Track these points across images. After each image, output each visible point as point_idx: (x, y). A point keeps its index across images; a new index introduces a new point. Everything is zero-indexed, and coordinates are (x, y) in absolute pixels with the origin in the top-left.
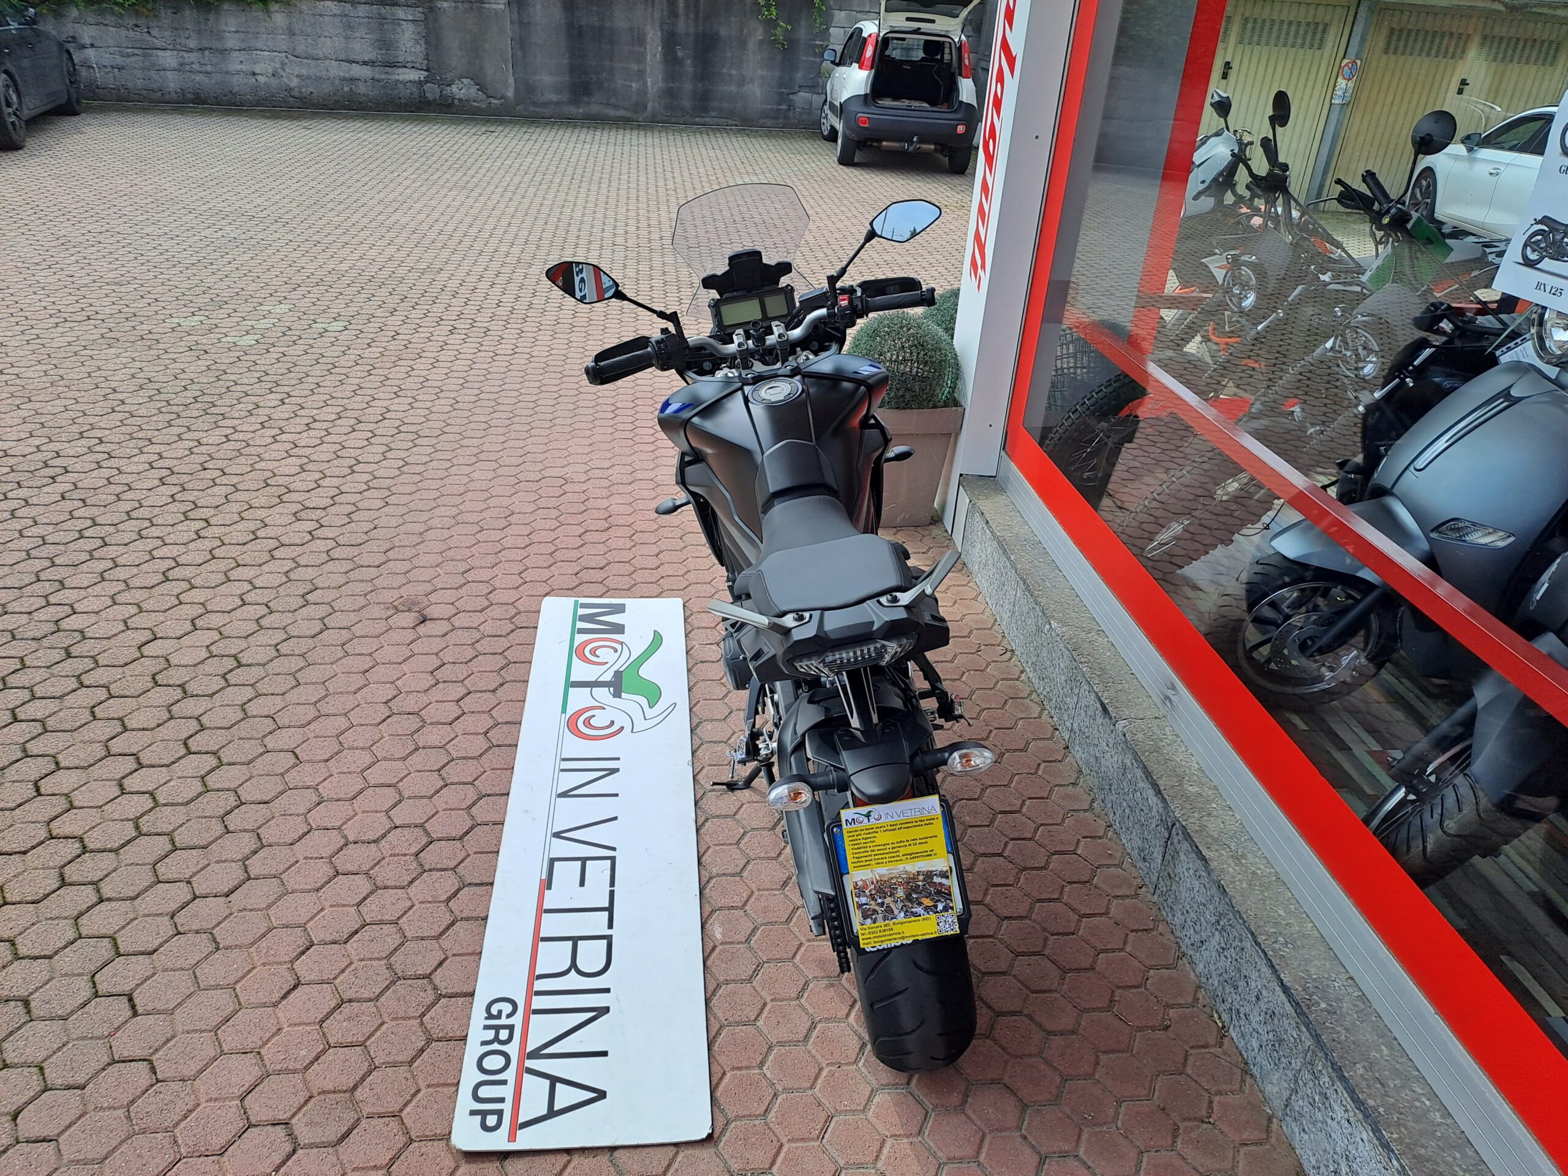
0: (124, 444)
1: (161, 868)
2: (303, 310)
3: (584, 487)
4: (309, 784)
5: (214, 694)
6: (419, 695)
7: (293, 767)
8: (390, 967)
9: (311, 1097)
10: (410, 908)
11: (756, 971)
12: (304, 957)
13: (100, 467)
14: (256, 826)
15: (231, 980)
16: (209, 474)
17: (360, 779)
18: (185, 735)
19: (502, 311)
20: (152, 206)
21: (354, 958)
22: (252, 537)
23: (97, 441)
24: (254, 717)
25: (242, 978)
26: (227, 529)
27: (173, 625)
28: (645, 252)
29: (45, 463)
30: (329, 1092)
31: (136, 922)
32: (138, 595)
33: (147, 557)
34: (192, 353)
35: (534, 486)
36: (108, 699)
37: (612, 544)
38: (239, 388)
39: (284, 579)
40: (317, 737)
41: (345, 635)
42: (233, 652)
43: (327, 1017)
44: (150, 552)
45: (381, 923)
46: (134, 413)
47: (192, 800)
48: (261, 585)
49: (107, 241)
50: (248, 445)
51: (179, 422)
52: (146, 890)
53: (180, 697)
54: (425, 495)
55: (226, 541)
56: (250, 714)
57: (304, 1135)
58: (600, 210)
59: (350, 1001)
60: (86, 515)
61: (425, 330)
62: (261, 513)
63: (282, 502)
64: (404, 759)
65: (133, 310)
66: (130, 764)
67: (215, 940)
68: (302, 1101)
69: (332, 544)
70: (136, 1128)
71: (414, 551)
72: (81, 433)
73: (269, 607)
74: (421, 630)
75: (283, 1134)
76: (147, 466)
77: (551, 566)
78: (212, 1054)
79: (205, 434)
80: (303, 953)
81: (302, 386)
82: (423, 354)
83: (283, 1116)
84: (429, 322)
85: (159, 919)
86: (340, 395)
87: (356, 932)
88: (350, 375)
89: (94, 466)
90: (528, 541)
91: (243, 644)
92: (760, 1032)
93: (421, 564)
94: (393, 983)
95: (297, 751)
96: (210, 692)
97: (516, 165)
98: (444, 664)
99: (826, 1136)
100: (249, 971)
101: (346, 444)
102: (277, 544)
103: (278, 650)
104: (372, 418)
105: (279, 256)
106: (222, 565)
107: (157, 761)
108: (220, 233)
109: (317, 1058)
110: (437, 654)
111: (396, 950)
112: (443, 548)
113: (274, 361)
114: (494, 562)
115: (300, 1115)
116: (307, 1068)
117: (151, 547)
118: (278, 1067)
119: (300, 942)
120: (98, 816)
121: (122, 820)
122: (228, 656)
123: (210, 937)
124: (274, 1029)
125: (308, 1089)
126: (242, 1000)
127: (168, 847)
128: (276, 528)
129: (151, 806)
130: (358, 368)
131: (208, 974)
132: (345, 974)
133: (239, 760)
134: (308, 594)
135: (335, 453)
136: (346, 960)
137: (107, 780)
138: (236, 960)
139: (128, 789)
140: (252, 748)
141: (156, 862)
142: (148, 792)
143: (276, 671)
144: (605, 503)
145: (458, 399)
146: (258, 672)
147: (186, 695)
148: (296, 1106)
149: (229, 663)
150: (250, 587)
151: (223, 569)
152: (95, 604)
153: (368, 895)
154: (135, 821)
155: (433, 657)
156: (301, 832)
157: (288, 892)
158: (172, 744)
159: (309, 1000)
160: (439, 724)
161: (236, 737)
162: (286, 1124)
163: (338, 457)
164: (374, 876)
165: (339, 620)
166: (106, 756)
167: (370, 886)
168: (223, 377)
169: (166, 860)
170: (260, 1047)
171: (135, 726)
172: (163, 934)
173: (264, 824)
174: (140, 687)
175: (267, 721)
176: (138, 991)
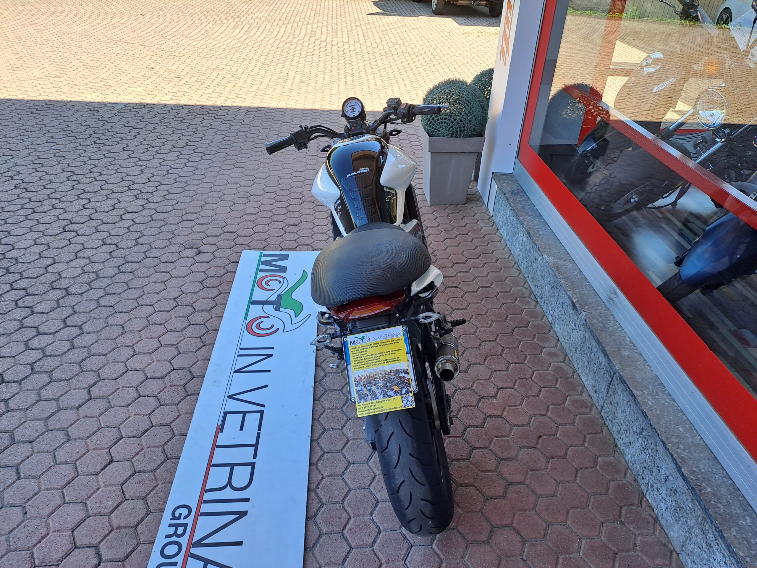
0: (50, 159)
1: (43, 392)
2: (150, 90)
3: (290, 181)
4: (129, 344)
5: (83, 293)
6: (193, 295)
7: (121, 335)
8: (164, 452)
9: (112, 530)
10: (178, 417)
11: (371, 457)
12: (116, 445)
13: (37, 171)
14: (98, 368)
15: (74, 459)
16: (92, 175)
17: (157, 343)
18: (63, 317)
19: (254, 89)
20: (79, 38)
21: (144, 446)
22: (112, 208)
23: (37, 157)
24: (103, 306)
25: (80, 457)
26: (99, 204)
27: (64, 257)
28: (329, 58)
29: (9, 169)
30: (122, 528)
31: (25, 424)
32: (48, 239)
33: (56, 219)
34: (91, 112)
35: (263, 181)
36: (26, 296)
37: (303, 211)
38: (113, 130)
39: (126, 231)
40: (136, 318)
41: (156, 261)
42: (95, 270)
43: (125, 482)
44: (58, 216)
45: (161, 425)
46: (58, 143)
47: (65, 353)
48: (114, 234)
49: (54, 56)
50: (115, 159)
51: (81, 147)
52: (34, 404)
53: (64, 295)
54: (205, 185)
55: (98, 210)
56: (101, 305)
57: (105, 554)
58: (307, 37)
59: (140, 472)
60: (26, 196)
61: (213, 99)
62: (118, 196)
63: (130, 189)
64: (182, 331)
65: (63, 90)
66: (33, 332)
67: (69, 436)
68: (107, 532)
69: (153, 212)
70: (12, 547)
71: (197, 216)
72: (29, 153)
73: (117, 246)
74: (198, 258)
75: (94, 553)
76: (61, 171)
77: (269, 224)
78: (59, 503)
79: (93, 154)
80: (116, 443)
81: (146, 129)
82: (210, 112)
83: (95, 542)
85: (38, 422)
86: (165, 133)
87: (147, 431)
88: (172, 123)
89: (34, 171)
90: (258, 210)
91: (100, 266)
92: (372, 494)
93: (200, 223)
94: (165, 461)
95: (124, 326)
96: (81, 292)
97: (265, 16)
98: (208, 277)
99: (408, 559)
100: (85, 453)
101: (166, 159)
102: (125, 212)
103: (119, 270)
104: (181, 145)
105: (141, 62)
106: (94, 223)
107: (48, 331)
108: (111, 52)
109: (118, 506)
110: (204, 272)
111: (168, 441)
112: (212, 214)
113: (133, 116)
114: (239, 222)
115: (105, 541)
116: (111, 512)
117: (58, 213)
118: (95, 511)
119: (115, 436)
120: (13, 362)
121: (25, 365)
122: (93, 272)
123: (66, 433)
124: (95, 488)
125: (111, 525)
126: (79, 471)
127: (48, 380)
128: (125, 203)
129: (42, 356)
130: (176, 119)
131: (62, 455)
132: (138, 456)
133: (92, 331)
134: (138, 238)
135: (160, 163)
136: (140, 448)
137: (19, 342)
138: (78, 447)
139: (30, 347)
140: (100, 324)
141: (41, 389)
142: (40, 349)
143: (118, 281)
144: (300, 190)
145: (226, 135)
146: (108, 281)
147: (68, 294)
148: (103, 536)
149: (92, 276)
150: (108, 235)
151: (96, 225)
152: (25, 244)
153: (155, 409)
154: (32, 365)
155: (203, 273)
156: (122, 372)
157: (111, 407)
158: (57, 321)
159: (117, 471)
160: (202, 311)
161: (92, 317)
162: (96, 547)
163: (162, 165)
164: (159, 398)
165: (153, 253)
166: (21, 328)
167: (157, 404)
168: (106, 124)
169: (46, 388)
170: (86, 499)
171: (38, 311)
172: (39, 431)
173: (103, 367)
174: (43, 289)
175: (110, 309)
176: (22, 465)
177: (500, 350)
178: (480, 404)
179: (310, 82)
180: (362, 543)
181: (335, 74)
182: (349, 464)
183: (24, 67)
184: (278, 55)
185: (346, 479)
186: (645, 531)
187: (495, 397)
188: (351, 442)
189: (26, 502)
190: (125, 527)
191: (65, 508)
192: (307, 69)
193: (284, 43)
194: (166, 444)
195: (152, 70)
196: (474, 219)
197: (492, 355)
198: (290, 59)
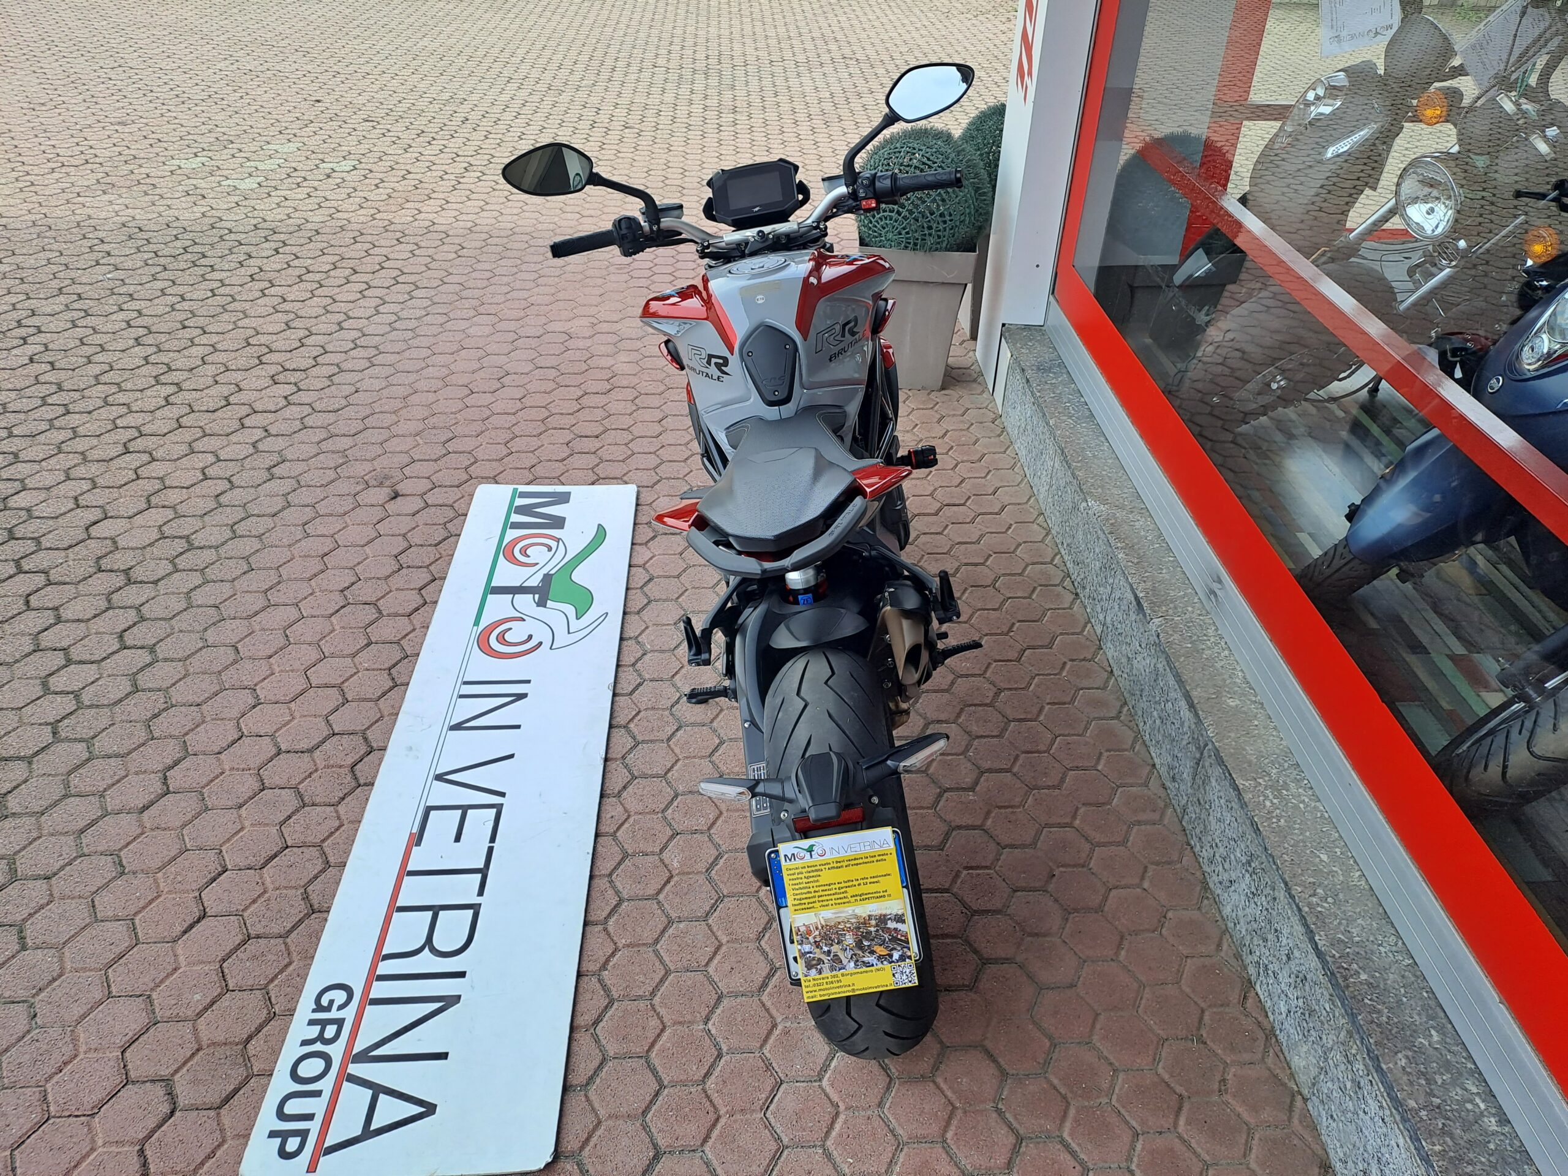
0: (103, 301)
1: (74, 780)
2: (312, 148)
3: (588, 343)
4: (246, 683)
5: (159, 580)
6: (379, 582)
7: (232, 664)
8: (306, 897)
9: (198, 1050)
10: (337, 830)
11: (714, 907)
12: (214, 885)
13: (75, 326)
14: (183, 732)
15: (132, 910)
16: (187, 334)
17: (303, 680)
18: (120, 629)
20: (169, 37)
21: (270, 887)
22: (224, 403)
23: (75, 297)
24: (198, 606)
25: (144, 908)
26: (197, 395)
27: (128, 503)
28: (687, 73)
29: (19, 322)
30: (220, 1044)
31: (38, 842)
32: (94, 469)
33: (109, 427)
34: (188, 198)
35: (534, 343)
36: (46, 585)
37: (613, 407)
38: (233, 236)
39: (251, 450)
40: (263, 629)
41: (309, 512)
42: (186, 533)
43: (228, 956)
44: (114, 421)
45: (304, 845)
46: (120, 266)
47: (121, 701)
48: (226, 457)
49: (118, 77)
50: (235, 300)
51: (165, 275)
52: (55, 804)
53: (122, 584)
54: (414, 353)
55: (196, 408)
56: (195, 603)
57: (185, 1095)
58: (644, 28)
59: (258, 937)
60: (52, 380)
61: (439, 168)
62: (238, 376)
63: (261, 363)
64: (354, 656)
65: (133, 152)
66: (59, 659)
67: (122, 866)
68: (189, 1054)
69: (307, 410)
70: (6, 1080)
71: (395, 418)
72: (60, 289)
74: (391, 507)
75: (162, 1093)
76: (124, 325)
77: (541, 434)
78: (98, 996)
79: (190, 288)
80: (214, 880)
81: (300, 234)
82: (433, 196)
83: (165, 1072)
84: (446, 158)
85: (63, 839)
86: (338, 243)
87: (275, 856)
88: (352, 220)
89: (69, 325)
90: (519, 405)
91: (197, 524)
92: (711, 982)
93: (401, 433)
94: (308, 916)
95: (239, 646)
96: (156, 578)
98: (411, 546)
99: (773, 1107)
100: (150, 902)
101: (337, 298)
102: (249, 411)
103: (234, 532)
104: (369, 268)
105: (295, 88)
106: (187, 435)
107: (87, 657)
108: (235, 67)
109: (213, 1003)
110: (404, 535)
111: (316, 877)
112: (426, 414)
113: (274, 206)
114: (479, 430)
115: (185, 1069)
116: (199, 1015)
117: (115, 415)
118: (168, 1014)
119: (212, 867)
121: (40, 724)
122: (180, 537)
123: (116, 859)
124: (170, 968)
125: (198, 1040)
126: (140, 934)
127: (86, 755)
128: (250, 393)
129: (75, 707)
130: (362, 212)
131: (106, 904)
132: (256, 905)
133: (175, 656)
134: (275, 466)
135: (324, 307)
136: (259, 890)
137: (31, 678)
138: (141, 886)
139: (52, 689)
140: (191, 642)
141: (69, 773)
142: (72, 693)
143: (230, 554)
144: (610, 361)
145: (464, 245)
146: (209, 555)
147: (129, 582)
148: (181, 1060)
149: (180, 545)
150: (214, 460)
151: (188, 439)
152: (49, 479)
153: (293, 813)
154: (54, 726)
155: (400, 538)
156: (230, 739)
157: (207, 809)
158: (106, 637)
159: (212, 935)
160: (396, 615)
161: (177, 629)
162: (167, 1082)
163: (328, 312)
164: (302, 791)
165: (304, 496)
166: (35, 651)
167: (295, 803)
168: (217, 225)
169: (80, 771)
170: (152, 989)
171: (70, 616)
172: (65, 856)
173: (193, 730)
174: (81, 572)
175: (212, 611)
176: (29, 922)
177: (991, 694)
178: (941, 803)
179: (642, 127)
180: (683, 1077)
181: (697, 109)
182: (670, 922)
183: (54, 103)
184: (580, 67)
185: (661, 952)
186: (1246, 1057)
187: (972, 789)
188: (676, 879)
189: (37, 994)
190: (225, 1044)
191: (110, 1006)
192: (640, 99)
193: (594, 41)
194: (311, 882)
195: (317, 104)
196: (962, 422)
197: (975, 705)
198: (605, 76)
